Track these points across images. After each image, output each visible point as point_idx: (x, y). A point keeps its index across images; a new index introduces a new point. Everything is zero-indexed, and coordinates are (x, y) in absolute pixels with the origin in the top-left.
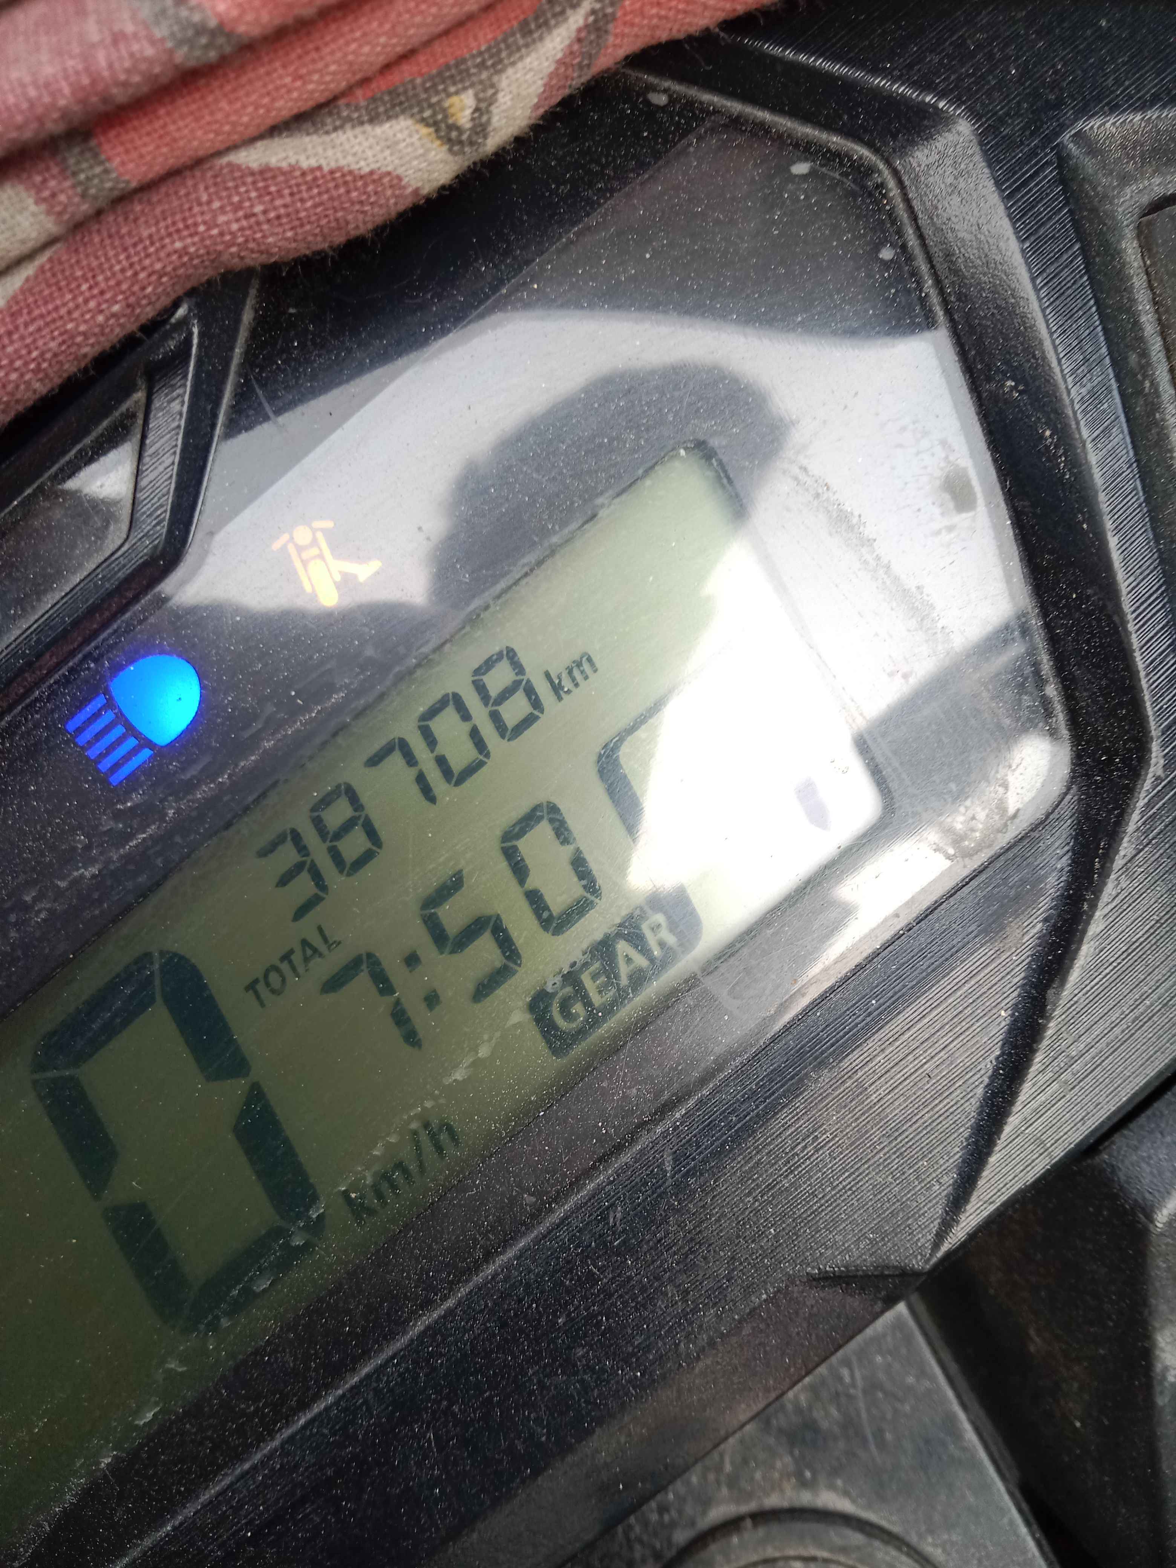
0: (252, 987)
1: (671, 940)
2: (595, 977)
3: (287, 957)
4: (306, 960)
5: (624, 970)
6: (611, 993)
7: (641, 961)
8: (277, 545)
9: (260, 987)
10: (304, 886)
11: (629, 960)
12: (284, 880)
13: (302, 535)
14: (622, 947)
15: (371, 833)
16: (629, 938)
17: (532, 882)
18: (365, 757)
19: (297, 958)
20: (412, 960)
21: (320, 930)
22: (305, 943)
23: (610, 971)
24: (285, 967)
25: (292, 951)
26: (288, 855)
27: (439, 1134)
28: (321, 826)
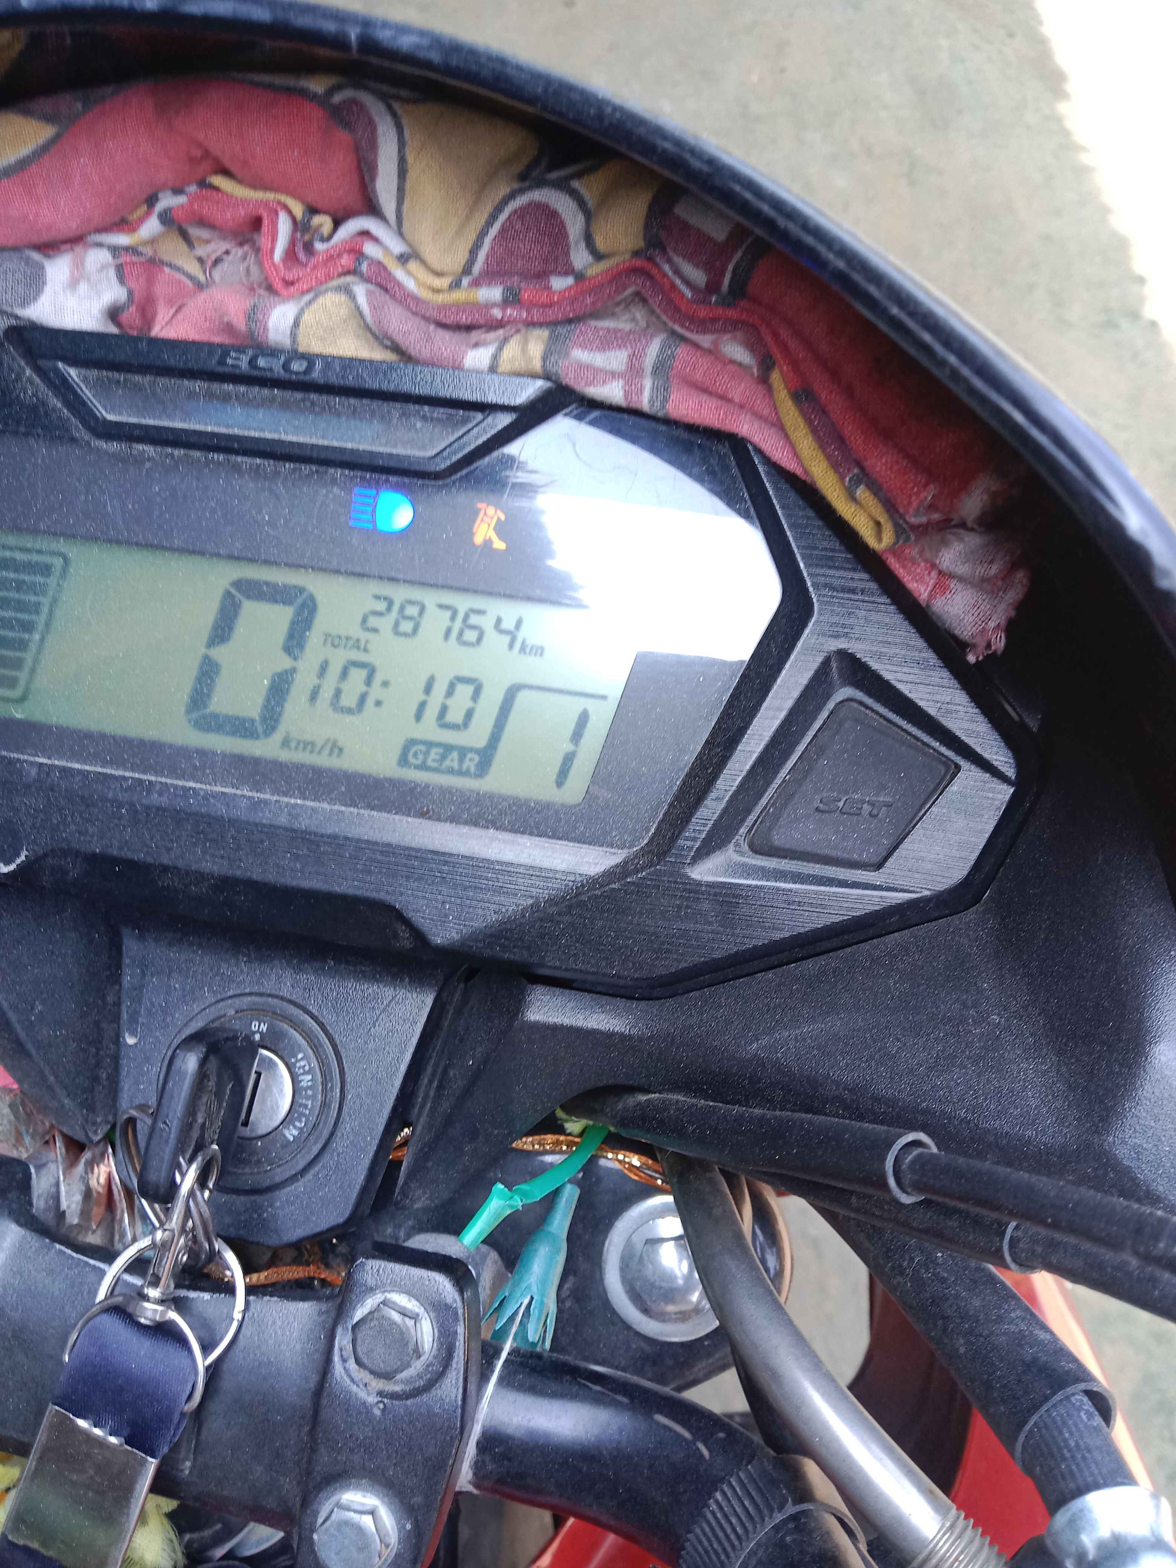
0: (327, 635)
1: (473, 770)
2: (436, 754)
3: (347, 638)
4: (353, 646)
5: (447, 763)
6: (435, 765)
7: (456, 765)
8: (480, 505)
9: (329, 640)
11: (452, 760)
12: (374, 613)
13: (491, 511)
14: (455, 755)
15: (415, 630)
16: (459, 754)
17: (449, 702)
18: (439, 602)
19: (351, 643)
20: (385, 684)
21: (367, 642)
22: (358, 640)
23: (444, 757)
24: (344, 641)
25: (351, 638)
26: (383, 607)
27: (336, 748)
28: (402, 609)
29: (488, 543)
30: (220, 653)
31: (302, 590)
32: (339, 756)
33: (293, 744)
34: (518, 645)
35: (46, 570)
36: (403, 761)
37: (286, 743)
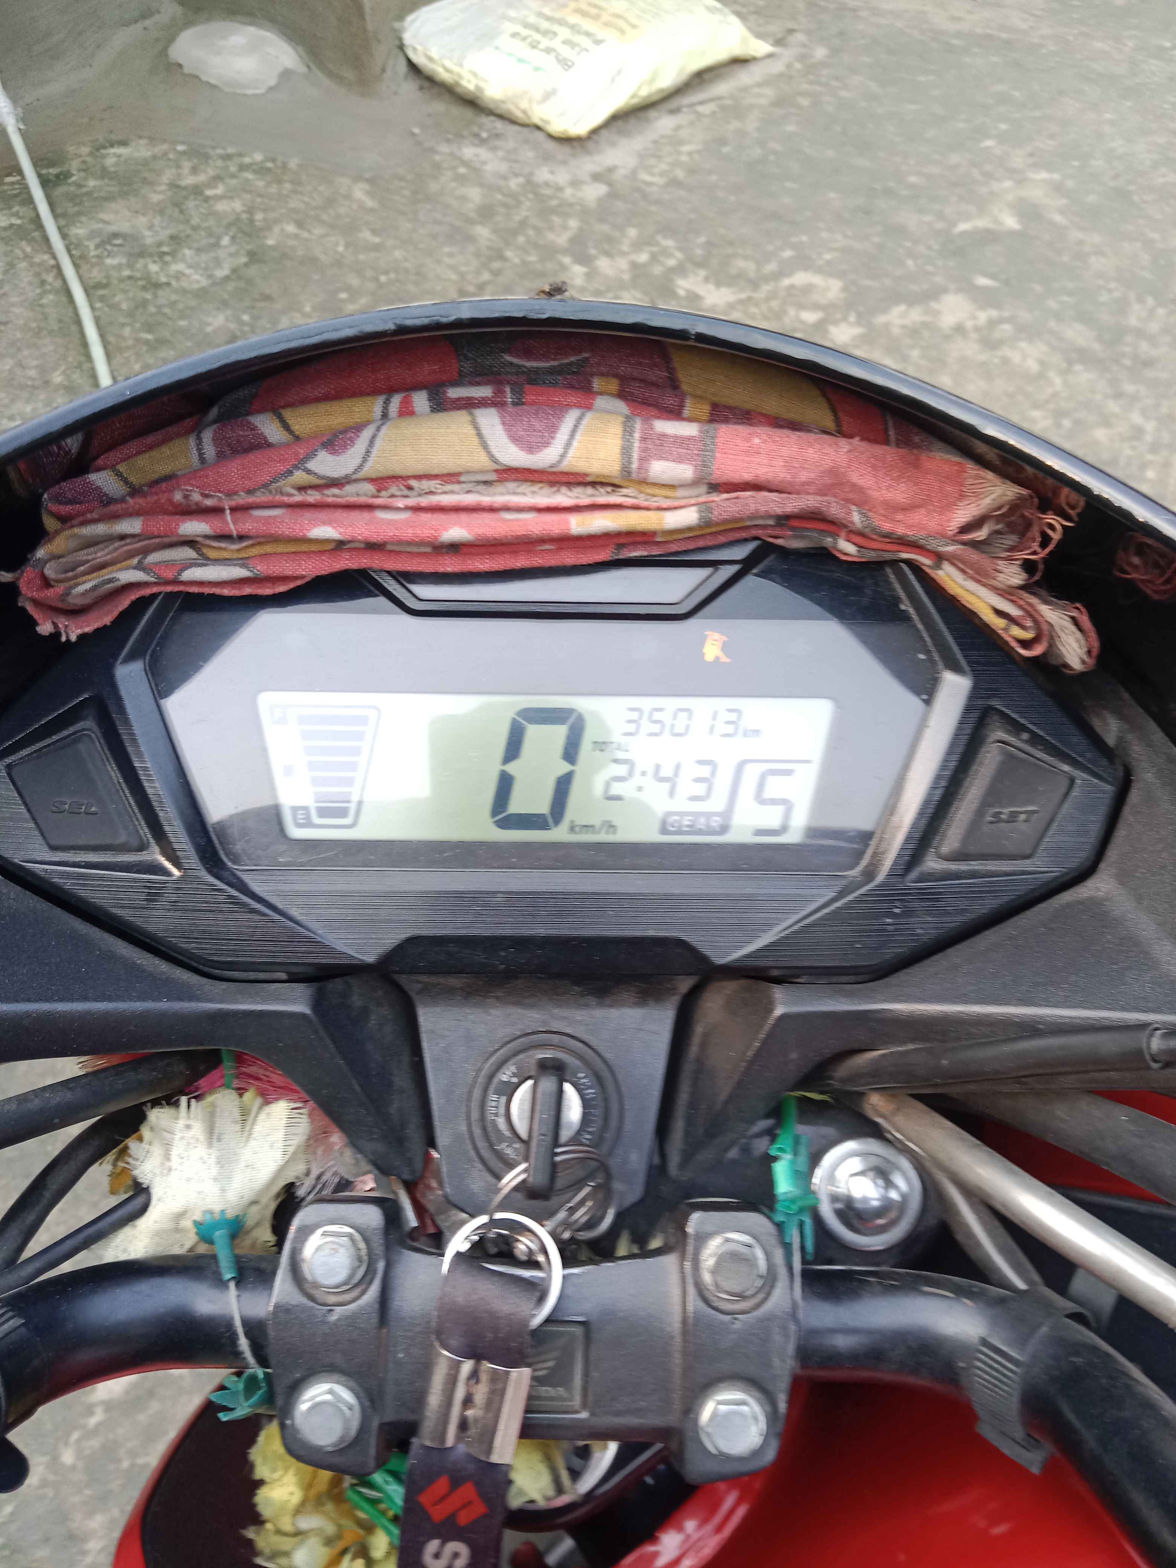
0: (596, 742)
1: (718, 828)
2: (689, 820)
3: (611, 743)
4: (616, 749)
5: (697, 826)
6: (689, 828)
7: (704, 827)
8: (706, 633)
9: (597, 746)
10: (631, 728)
12: (630, 721)
13: (717, 636)
14: (703, 819)
15: (662, 730)
16: (706, 818)
18: (677, 706)
20: (644, 774)
21: (627, 744)
22: (619, 743)
23: (694, 823)
24: (608, 746)
25: (614, 743)
26: (634, 715)
27: (611, 827)
28: (651, 714)
29: (717, 658)
30: (511, 768)
31: (571, 711)
32: (614, 833)
33: (577, 829)
34: (740, 732)
35: (363, 720)
36: (664, 831)
37: (572, 829)
